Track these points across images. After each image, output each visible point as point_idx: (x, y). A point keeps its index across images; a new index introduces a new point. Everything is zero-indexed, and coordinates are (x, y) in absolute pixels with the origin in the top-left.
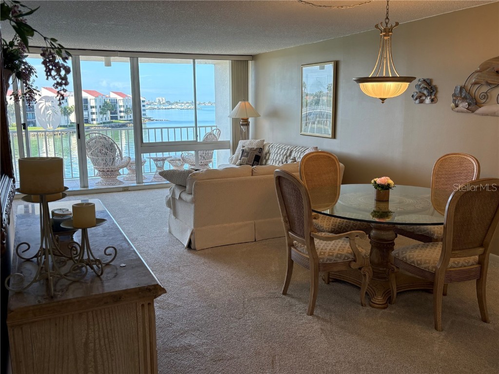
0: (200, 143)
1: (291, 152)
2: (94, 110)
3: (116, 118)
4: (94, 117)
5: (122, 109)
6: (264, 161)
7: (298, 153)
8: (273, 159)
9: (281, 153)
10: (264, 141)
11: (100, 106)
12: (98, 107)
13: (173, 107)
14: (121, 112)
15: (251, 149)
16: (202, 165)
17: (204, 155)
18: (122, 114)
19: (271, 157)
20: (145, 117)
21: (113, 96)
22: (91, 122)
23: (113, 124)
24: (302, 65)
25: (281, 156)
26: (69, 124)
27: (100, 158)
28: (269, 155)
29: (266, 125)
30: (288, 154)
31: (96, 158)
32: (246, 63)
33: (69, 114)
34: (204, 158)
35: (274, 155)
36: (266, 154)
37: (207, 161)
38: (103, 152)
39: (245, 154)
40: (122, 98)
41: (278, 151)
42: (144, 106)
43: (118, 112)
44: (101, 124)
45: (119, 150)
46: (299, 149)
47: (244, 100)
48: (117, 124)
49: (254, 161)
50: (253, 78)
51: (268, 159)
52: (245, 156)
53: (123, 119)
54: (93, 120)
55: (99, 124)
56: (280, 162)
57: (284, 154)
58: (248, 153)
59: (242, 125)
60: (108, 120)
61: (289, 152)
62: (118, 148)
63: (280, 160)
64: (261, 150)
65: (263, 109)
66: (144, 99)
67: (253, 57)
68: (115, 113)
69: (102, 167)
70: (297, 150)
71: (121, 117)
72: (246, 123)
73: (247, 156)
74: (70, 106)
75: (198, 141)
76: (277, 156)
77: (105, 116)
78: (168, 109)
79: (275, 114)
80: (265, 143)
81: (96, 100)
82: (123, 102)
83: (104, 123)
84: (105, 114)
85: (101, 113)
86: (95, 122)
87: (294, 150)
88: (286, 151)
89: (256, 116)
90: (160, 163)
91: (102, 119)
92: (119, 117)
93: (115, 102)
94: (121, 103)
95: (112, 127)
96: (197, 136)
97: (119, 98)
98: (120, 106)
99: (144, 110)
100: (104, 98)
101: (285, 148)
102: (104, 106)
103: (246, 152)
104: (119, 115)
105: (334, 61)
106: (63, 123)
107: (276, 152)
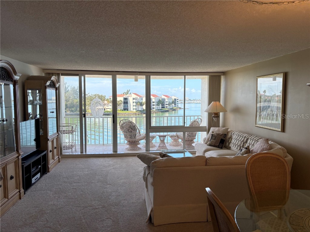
0: (187, 127)
1: (247, 140)
2: (154, 104)
3: (164, 107)
4: (154, 107)
5: (167, 103)
6: (228, 143)
7: (253, 141)
8: (234, 143)
9: (240, 139)
10: (228, 129)
11: (157, 102)
12: (156, 102)
13: (192, 102)
14: (166, 104)
15: (218, 134)
16: (189, 140)
17: (190, 134)
18: (167, 106)
19: (233, 141)
20: (178, 107)
21: (163, 97)
22: (153, 109)
23: (162, 110)
24: (257, 77)
25: (240, 142)
26: (143, 110)
27: (128, 134)
28: (231, 140)
29: (231, 117)
30: (245, 141)
31: (126, 134)
32: (219, 77)
33: (143, 105)
34: (190, 136)
35: (235, 140)
36: (229, 138)
37: (192, 138)
38: (130, 130)
39: (214, 138)
40: (167, 98)
41: (237, 138)
42: (178, 102)
43: (165, 104)
44: (157, 110)
45: (139, 130)
46: (254, 138)
47: (216, 101)
48: (164, 110)
49: (220, 143)
50: (224, 87)
51: (231, 142)
52: (213, 139)
53: (167, 108)
54: (153, 108)
55: (156, 110)
56: (238, 146)
57: (242, 140)
58: (216, 137)
59: (214, 117)
60: (160, 109)
61: (246, 139)
62: (138, 128)
63: (239, 144)
64: (225, 135)
65: (229, 107)
66: (178, 99)
67: (224, 73)
68: (164, 105)
69: (129, 139)
70: (252, 138)
71: (166, 107)
72: (217, 115)
73: (215, 139)
74: (143, 102)
75: (186, 126)
76: (236, 141)
77: (159, 106)
78: (189, 103)
79: (237, 110)
80: (229, 130)
81: (155, 100)
82: (168, 100)
83: (158, 110)
84: (159, 105)
85: (157, 105)
86: (154, 109)
87: (250, 138)
88: (243, 138)
89: (225, 111)
90: (162, 138)
91: (157, 108)
92: (165, 107)
93: (164, 100)
94: (167, 100)
95: (162, 112)
96: (184, 123)
97: (166, 98)
98: (166, 102)
99: (178, 104)
100: (159, 98)
101: (243, 136)
102: (158, 102)
103: (214, 136)
104: (165, 106)
105: (283, 73)
106: (140, 109)
107: (236, 138)
